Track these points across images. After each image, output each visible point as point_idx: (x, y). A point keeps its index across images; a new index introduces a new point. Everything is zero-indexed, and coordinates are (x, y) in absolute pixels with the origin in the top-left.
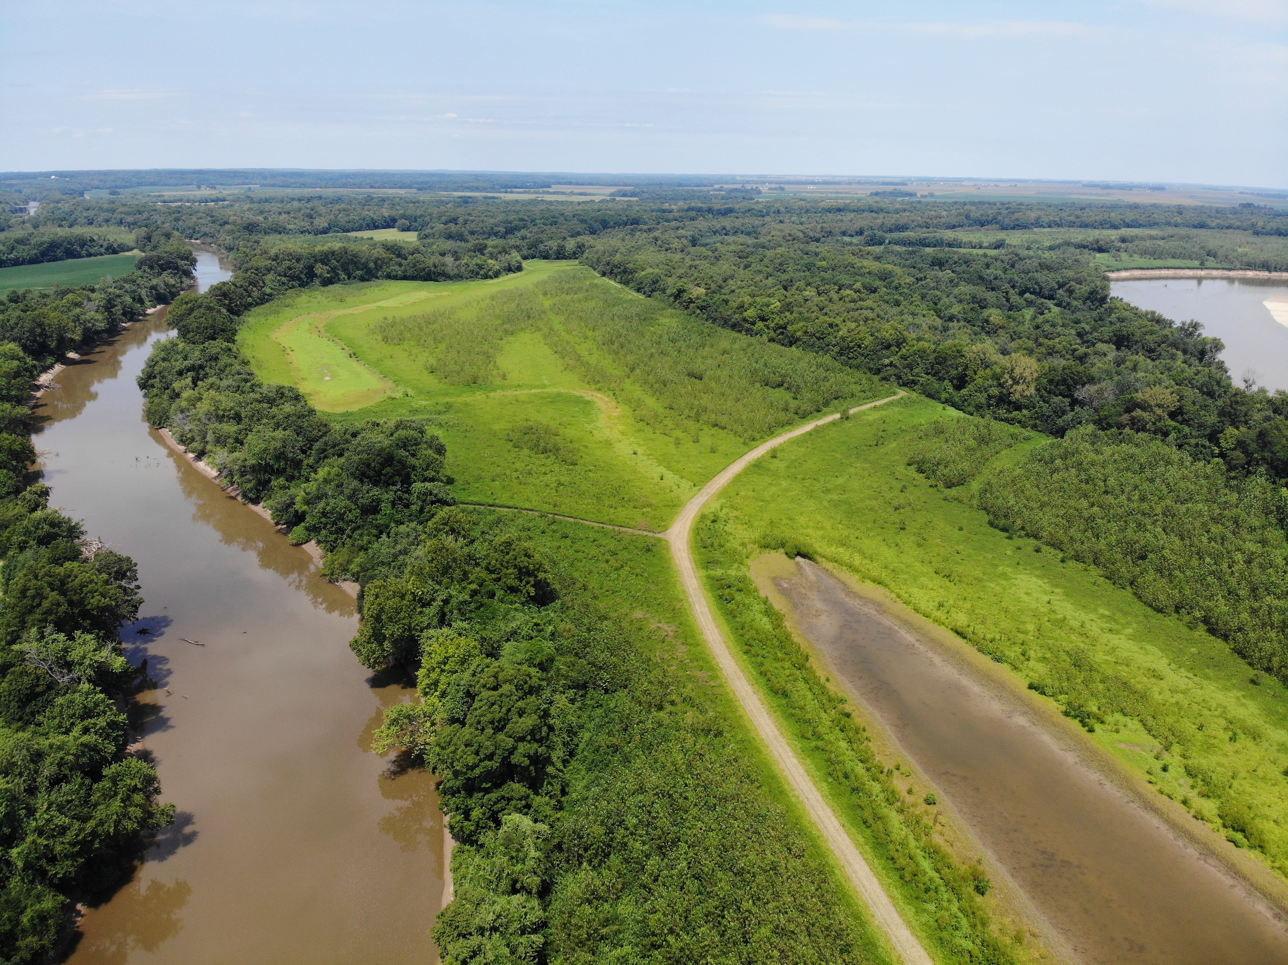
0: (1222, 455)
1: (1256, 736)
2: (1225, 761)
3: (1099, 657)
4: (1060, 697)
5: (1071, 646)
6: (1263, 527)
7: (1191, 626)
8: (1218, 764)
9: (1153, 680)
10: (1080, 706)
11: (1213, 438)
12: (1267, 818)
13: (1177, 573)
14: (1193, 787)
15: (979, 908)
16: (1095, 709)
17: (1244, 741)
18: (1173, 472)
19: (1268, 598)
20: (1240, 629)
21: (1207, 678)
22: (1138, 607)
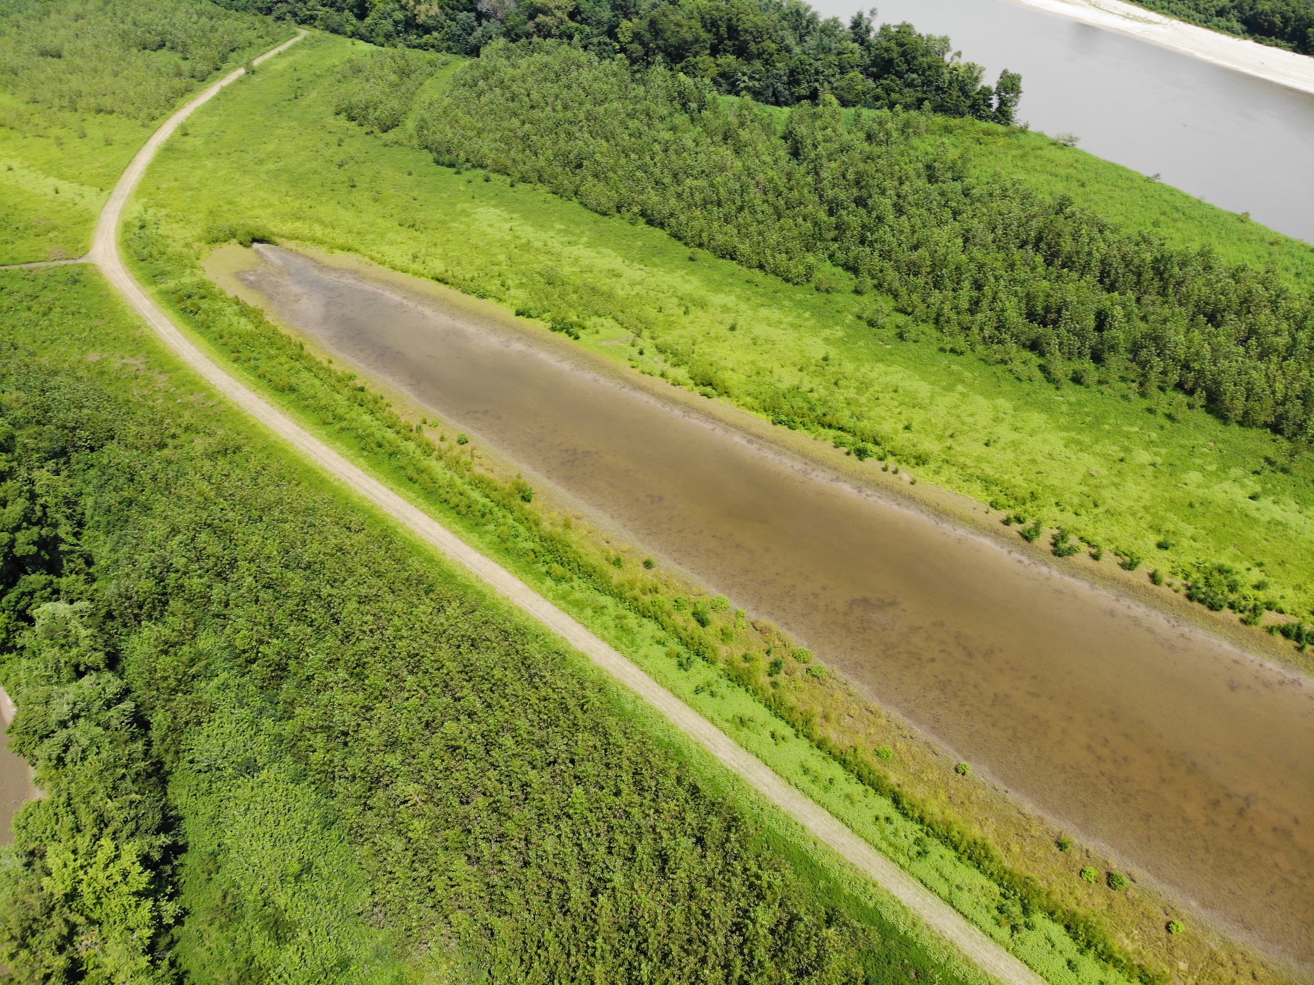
0: (623, 50)
1: (702, 305)
2: (684, 332)
3: (566, 270)
4: (544, 316)
5: (541, 266)
6: (671, 114)
7: (633, 223)
8: (681, 336)
9: (614, 279)
10: (563, 319)
11: (611, 33)
12: (725, 368)
13: (610, 174)
14: (666, 361)
15: (530, 513)
16: (575, 318)
17: (695, 312)
18: (586, 75)
19: (688, 181)
20: (672, 215)
21: (656, 265)
22: (588, 215)
